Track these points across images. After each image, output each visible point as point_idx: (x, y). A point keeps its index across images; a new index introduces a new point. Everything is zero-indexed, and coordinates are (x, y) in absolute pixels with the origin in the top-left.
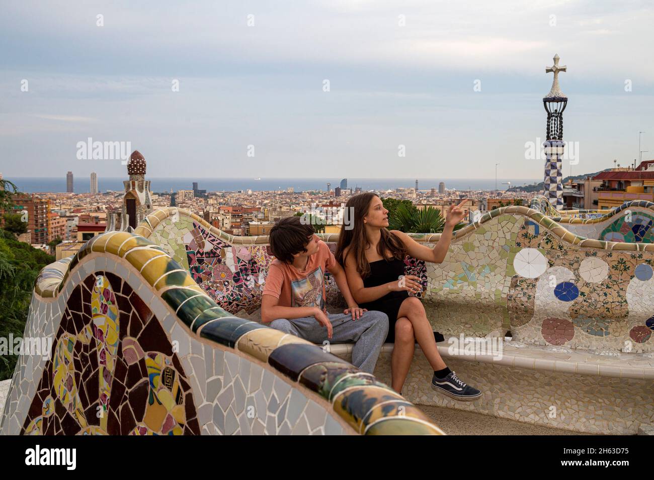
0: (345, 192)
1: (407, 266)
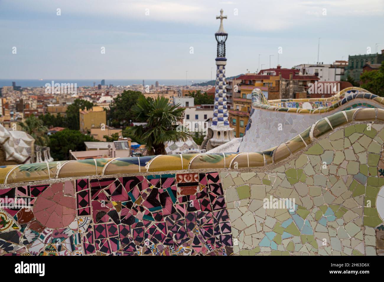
0: (104, 87)
1: (197, 210)
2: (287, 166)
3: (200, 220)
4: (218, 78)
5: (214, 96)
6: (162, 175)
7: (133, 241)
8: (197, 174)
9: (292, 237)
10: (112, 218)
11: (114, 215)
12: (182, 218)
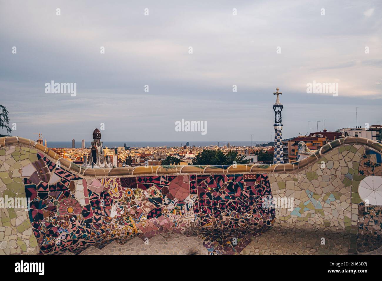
0: (188, 147)
1: (255, 195)
2: (307, 170)
3: (257, 200)
4: (276, 139)
5: (274, 153)
6: (236, 175)
7: (219, 209)
8: (255, 174)
9: (310, 210)
10: (208, 196)
11: (209, 195)
12: (246, 199)
